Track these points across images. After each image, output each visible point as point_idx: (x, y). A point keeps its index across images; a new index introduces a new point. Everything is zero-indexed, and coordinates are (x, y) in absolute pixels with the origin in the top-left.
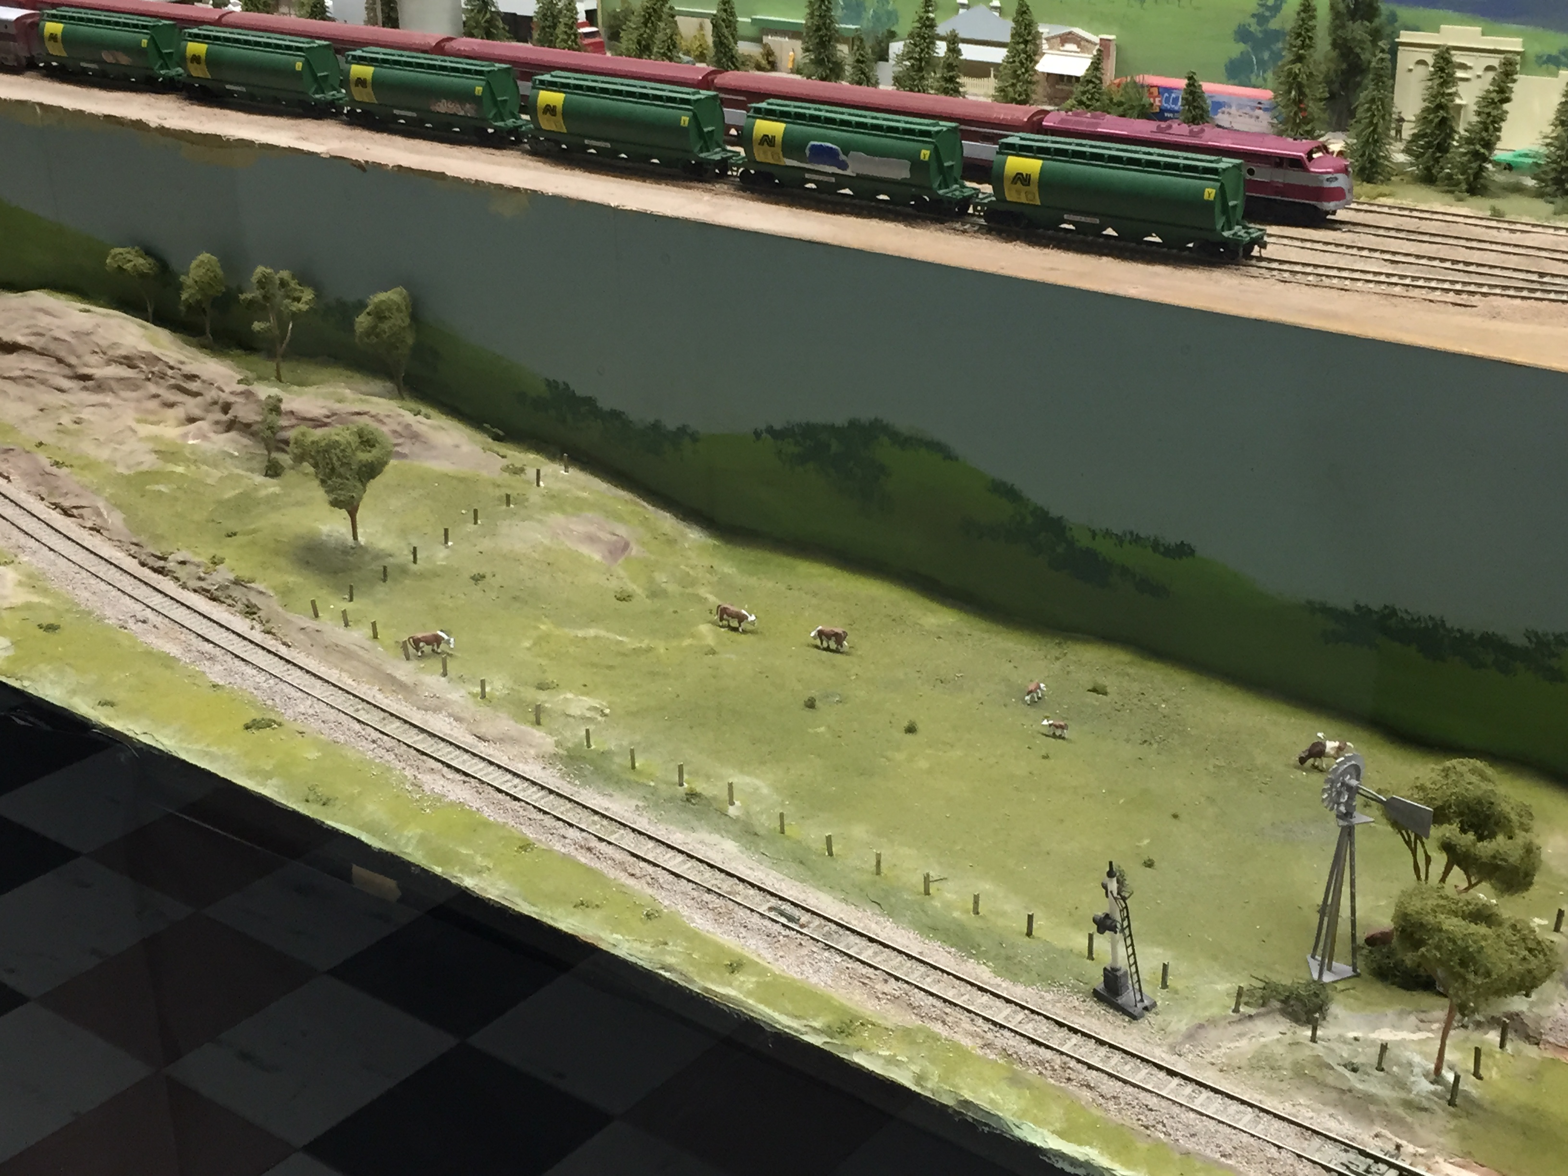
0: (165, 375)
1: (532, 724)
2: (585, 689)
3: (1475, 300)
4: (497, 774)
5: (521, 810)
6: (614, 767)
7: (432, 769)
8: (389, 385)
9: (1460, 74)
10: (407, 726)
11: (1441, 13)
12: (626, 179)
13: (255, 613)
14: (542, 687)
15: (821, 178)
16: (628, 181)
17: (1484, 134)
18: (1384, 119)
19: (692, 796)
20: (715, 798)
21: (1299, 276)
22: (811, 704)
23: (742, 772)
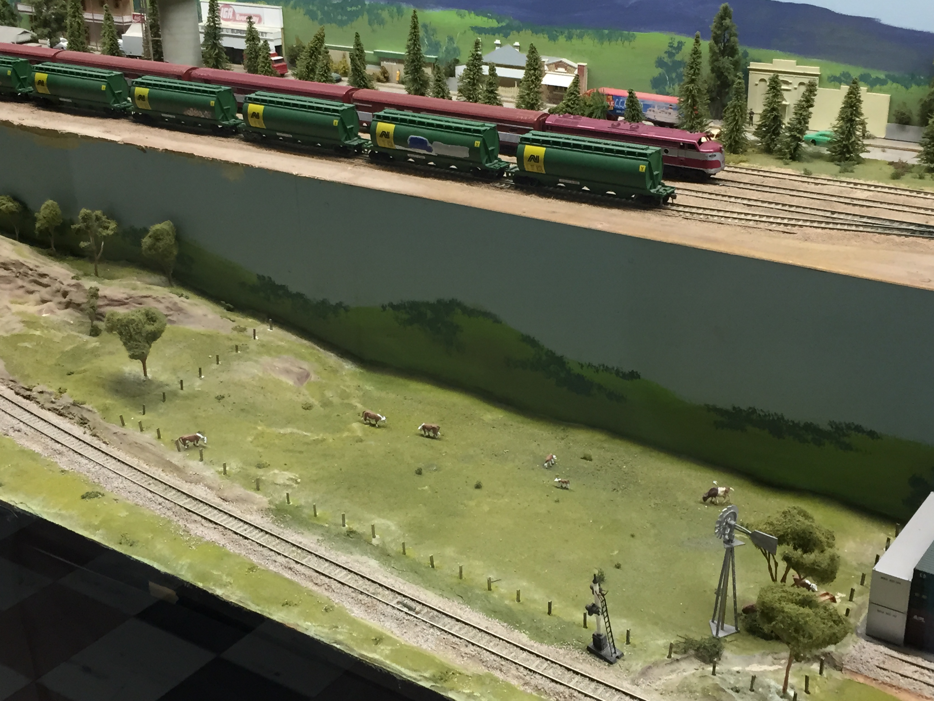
0: (27, 274)
1: (255, 490)
2: (286, 467)
3: (795, 229)
4: (234, 523)
5: (249, 545)
6: (304, 516)
7: (196, 521)
8: (164, 278)
9: (784, 87)
10: (179, 494)
11: (773, 52)
12: (302, 156)
13: (86, 423)
14: (260, 466)
15: (417, 156)
16: (303, 157)
17: (799, 126)
18: (742, 117)
19: (351, 533)
20: (364, 534)
21: (695, 215)
22: (419, 472)
23: (379, 516)
